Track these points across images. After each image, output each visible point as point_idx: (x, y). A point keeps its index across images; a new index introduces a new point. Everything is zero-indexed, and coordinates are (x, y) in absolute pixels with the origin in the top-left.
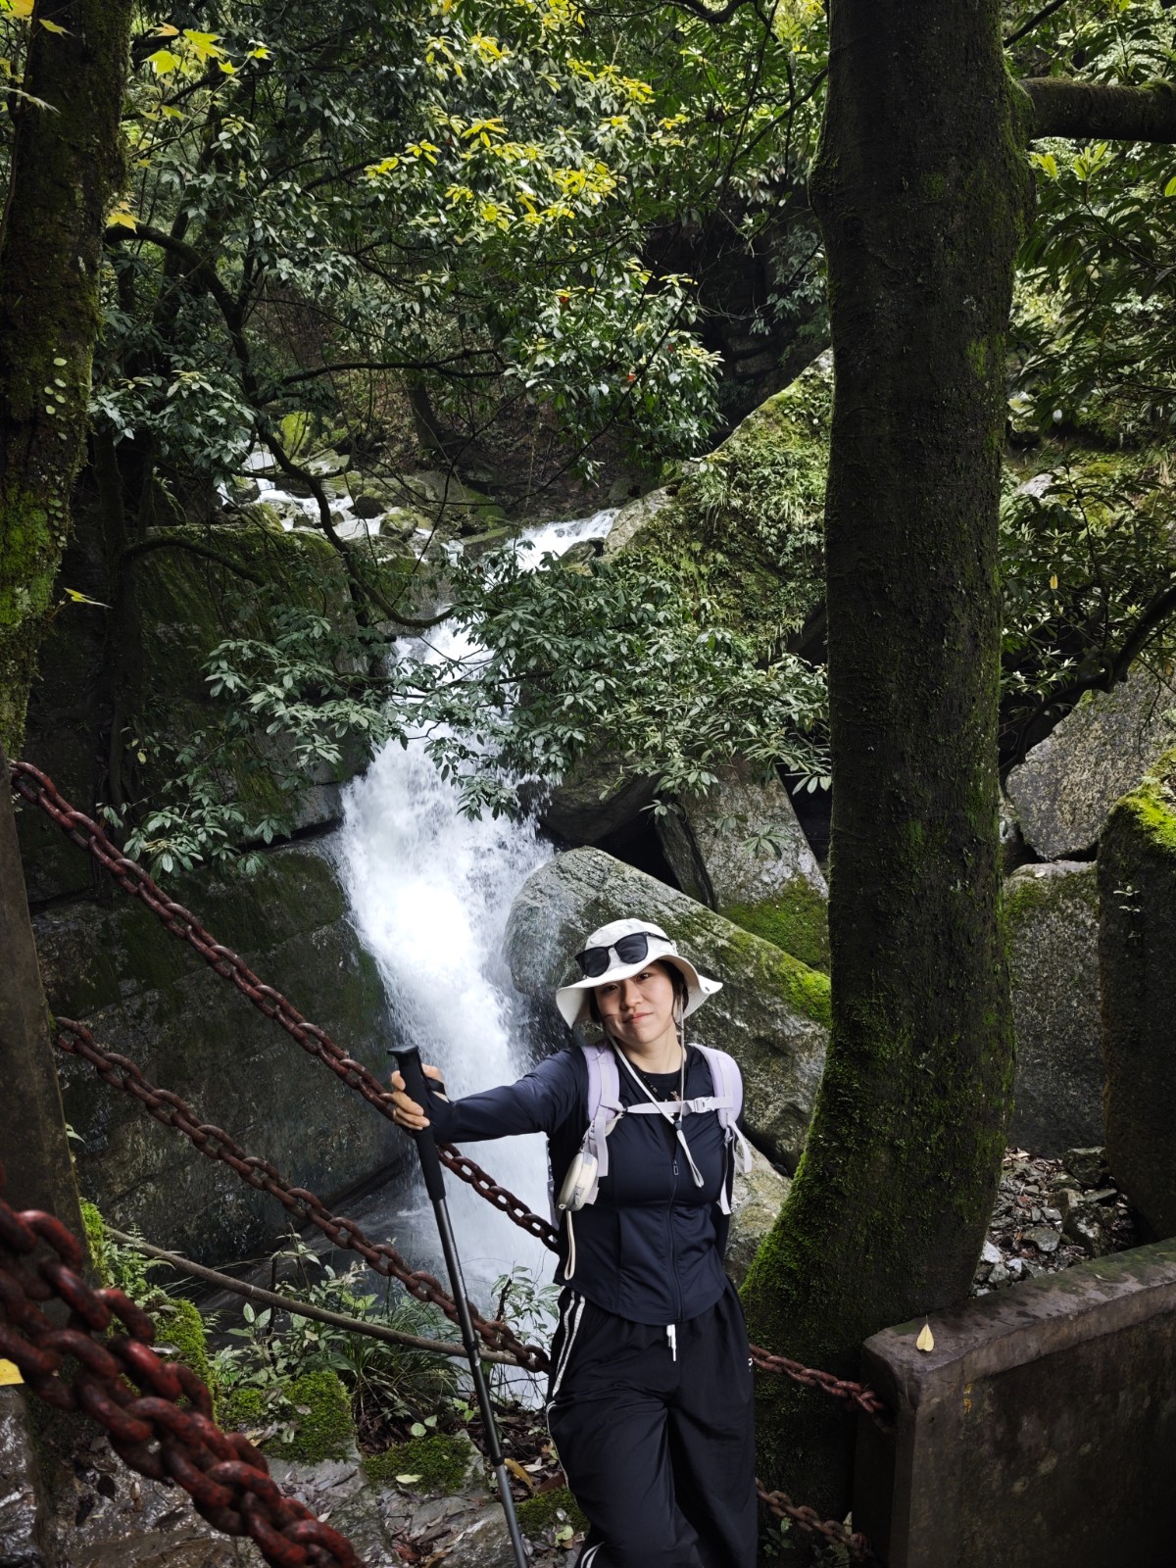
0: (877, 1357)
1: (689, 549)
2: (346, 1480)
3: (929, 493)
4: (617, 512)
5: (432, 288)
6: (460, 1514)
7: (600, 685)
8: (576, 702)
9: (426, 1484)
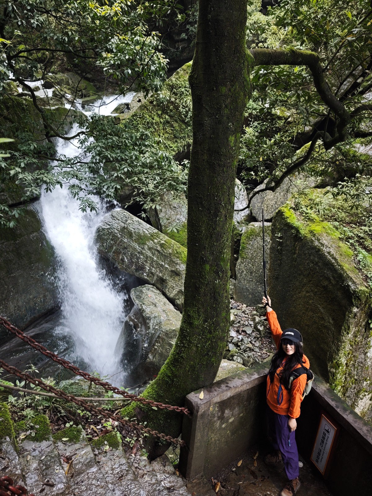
0: (189, 400)
1: (157, 113)
2: (49, 446)
3: (216, 177)
4: (135, 94)
5: (72, 32)
6: (79, 449)
7: (126, 170)
8: (118, 175)
9: (70, 440)
